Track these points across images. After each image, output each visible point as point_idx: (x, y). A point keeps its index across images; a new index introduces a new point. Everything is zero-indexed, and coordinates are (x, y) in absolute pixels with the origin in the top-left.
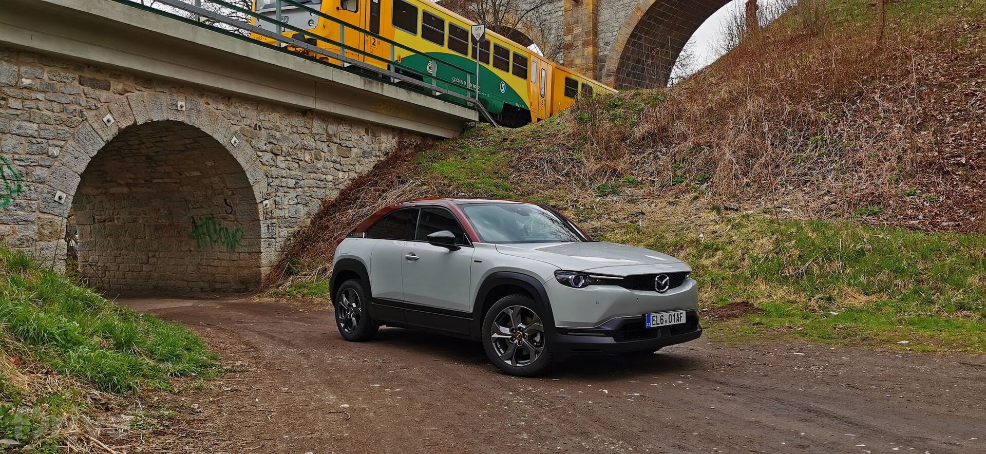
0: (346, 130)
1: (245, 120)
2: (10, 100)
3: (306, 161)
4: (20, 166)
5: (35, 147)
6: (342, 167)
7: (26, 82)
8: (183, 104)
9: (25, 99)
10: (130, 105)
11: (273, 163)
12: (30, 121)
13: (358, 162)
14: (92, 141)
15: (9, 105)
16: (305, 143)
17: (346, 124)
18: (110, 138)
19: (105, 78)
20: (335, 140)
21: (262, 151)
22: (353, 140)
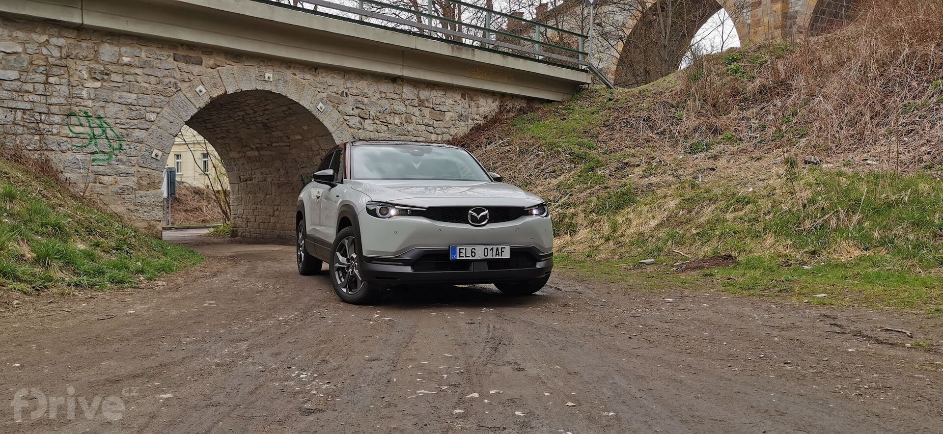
0: (441, 95)
1: (331, 87)
2: (112, 75)
4: (121, 128)
5: (134, 113)
6: (435, 130)
7: (126, 60)
8: (271, 75)
9: (125, 74)
10: (220, 77)
12: (130, 92)
13: (453, 125)
14: (186, 108)
15: (112, 79)
16: (395, 107)
17: (439, 90)
18: (202, 105)
19: (198, 55)
20: (427, 104)
21: (349, 116)
22: (447, 104)
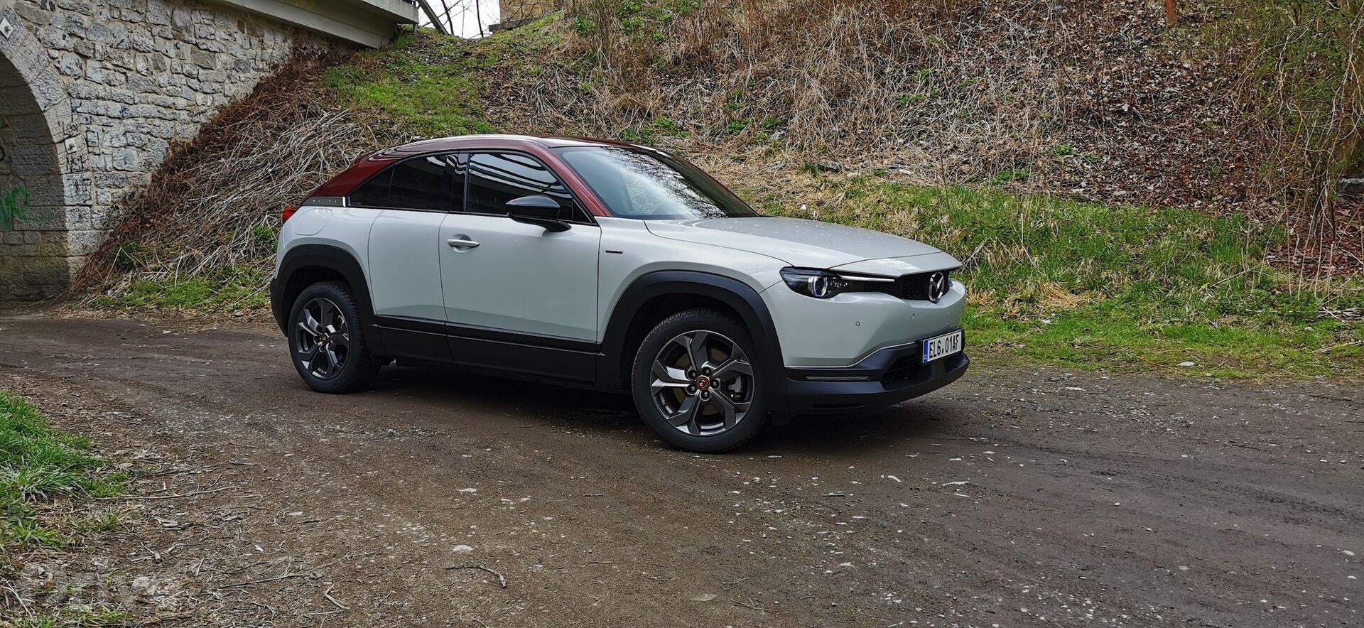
0: (207, 22)
3: (138, 72)
6: (202, 84)
11: (77, 71)
13: (228, 77)
16: (136, 38)
17: (205, 11)
20: (187, 37)
21: (59, 50)
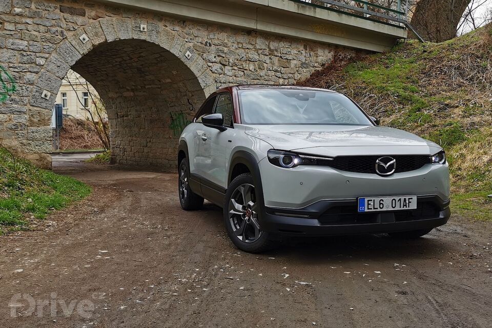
0: (286, 46)
1: (197, 38)
2: (5, 24)
3: (250, 71)
4: (14, 71)
5: (25, 58)
7: (18, 10)
8: (145, 26)
9: (18, 23)
10: (101, 27)
11: (220, 71)
12: (22, 39)
13: (297, 71)
14: (71, 54)
15: (5, 28)
16: (250, 56)
17: (286, 41)
18: (86, 51)
19: (82, 7)
20: (276, 53)
21: (212, 63)
22: (292, 54)
